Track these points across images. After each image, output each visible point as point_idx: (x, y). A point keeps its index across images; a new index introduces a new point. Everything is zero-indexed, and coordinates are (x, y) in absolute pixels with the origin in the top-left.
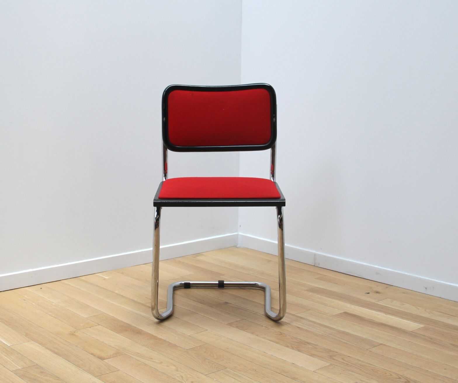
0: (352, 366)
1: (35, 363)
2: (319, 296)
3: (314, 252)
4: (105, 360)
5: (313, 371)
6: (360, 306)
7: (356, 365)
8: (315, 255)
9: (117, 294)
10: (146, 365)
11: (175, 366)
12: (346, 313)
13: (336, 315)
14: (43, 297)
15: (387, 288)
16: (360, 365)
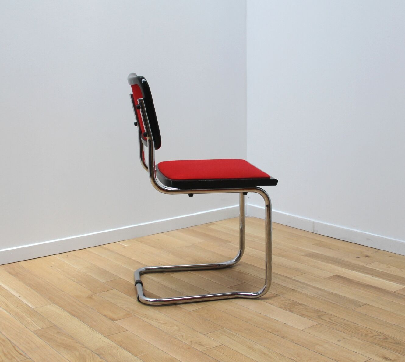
0: (337, 324)
1: (53, 324)
2: (314, 260)
3: (313, 220)
4: (115, 322)
5: (302, 330)
6: (350, 270)
7: (341, 324)
8: (314, 223)
9: (134, 261)
10: (151, 325)
11: (177, 326)
12: (337, 276)
13: (328, 278)
14: (68, 264)
15: (376, 252)
16: (345, 324)
